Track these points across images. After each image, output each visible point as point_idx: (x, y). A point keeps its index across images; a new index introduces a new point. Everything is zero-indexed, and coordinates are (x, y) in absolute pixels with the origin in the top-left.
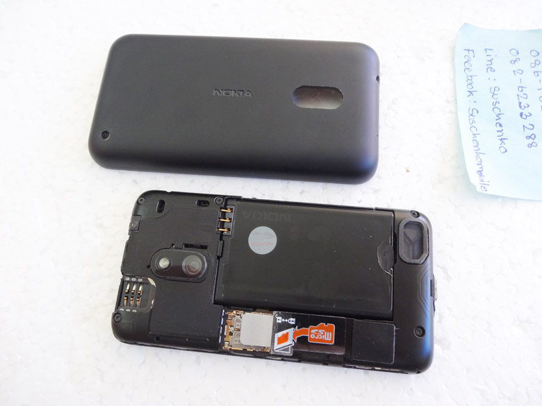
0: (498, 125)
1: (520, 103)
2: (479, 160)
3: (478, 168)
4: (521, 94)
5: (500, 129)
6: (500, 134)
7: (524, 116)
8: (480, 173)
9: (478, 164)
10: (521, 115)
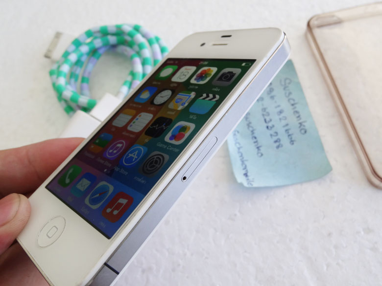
0: (254, 138)
1: (265, 120)
2: (244, 166)
3: (244, 172)
4: (265, 113)
5: (255, 140)
6: (256, 144)
7: (269, 128)
8: (246, 175)
9: (244, 169)
10: (267, 127)
